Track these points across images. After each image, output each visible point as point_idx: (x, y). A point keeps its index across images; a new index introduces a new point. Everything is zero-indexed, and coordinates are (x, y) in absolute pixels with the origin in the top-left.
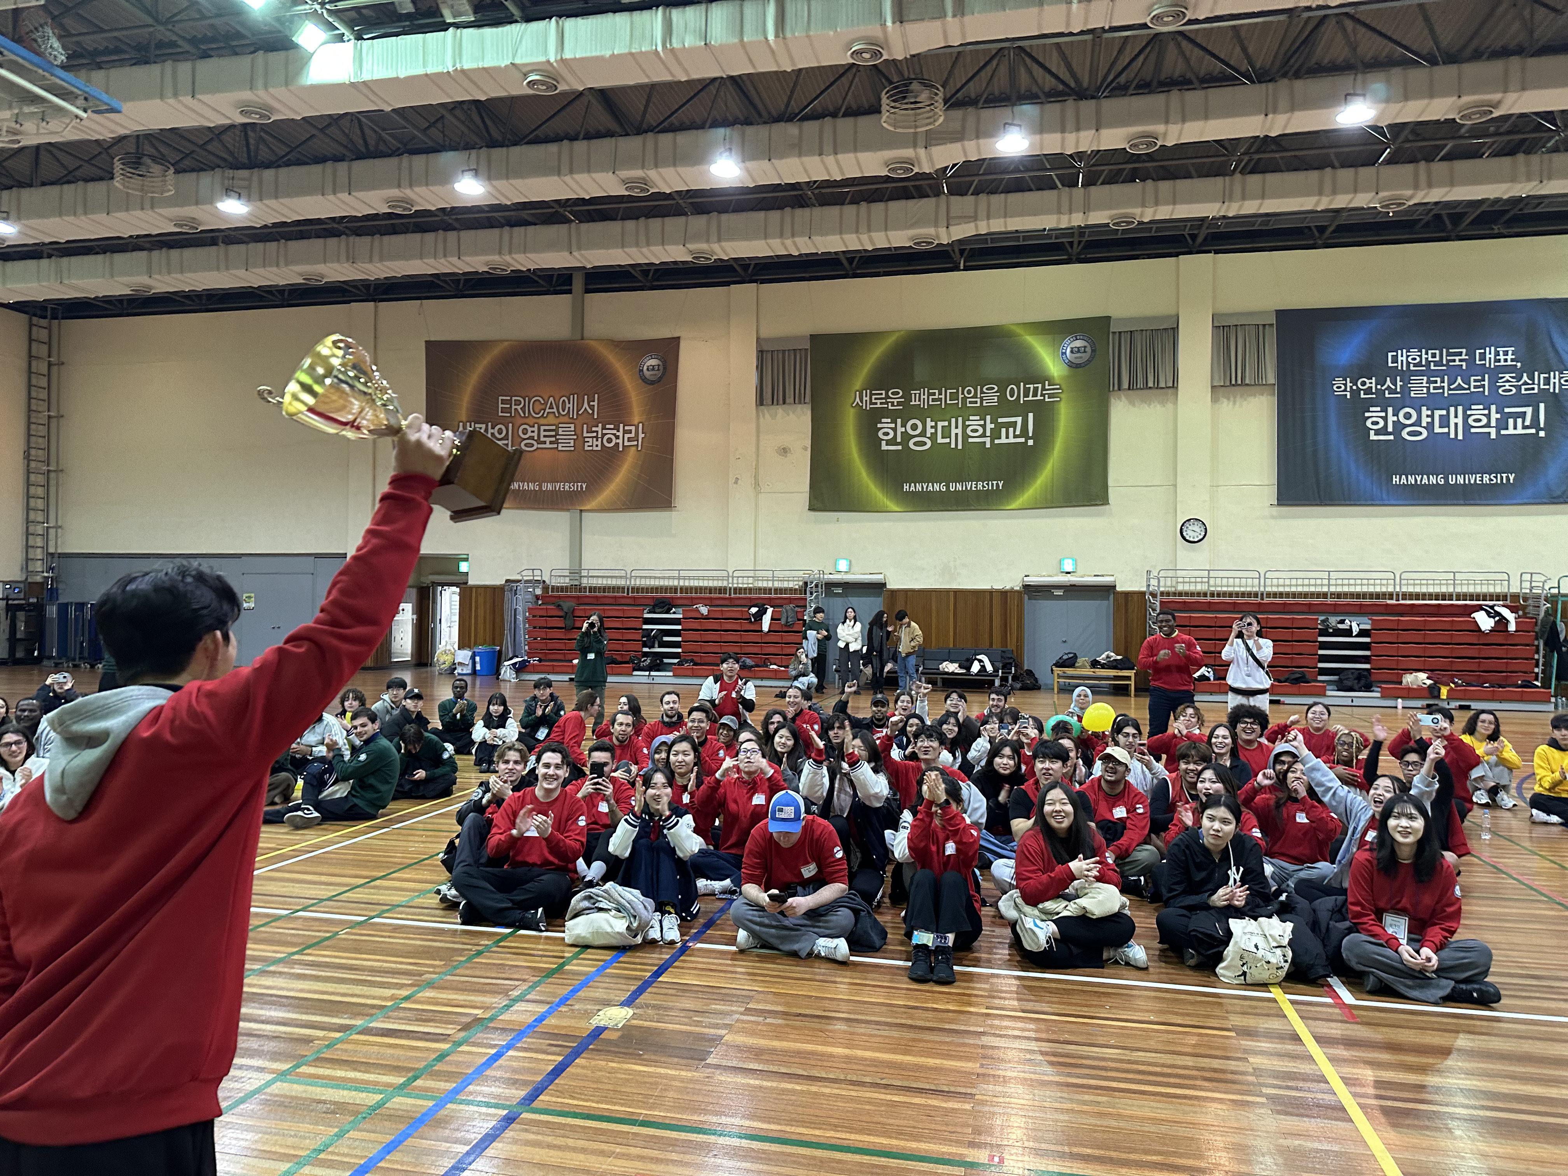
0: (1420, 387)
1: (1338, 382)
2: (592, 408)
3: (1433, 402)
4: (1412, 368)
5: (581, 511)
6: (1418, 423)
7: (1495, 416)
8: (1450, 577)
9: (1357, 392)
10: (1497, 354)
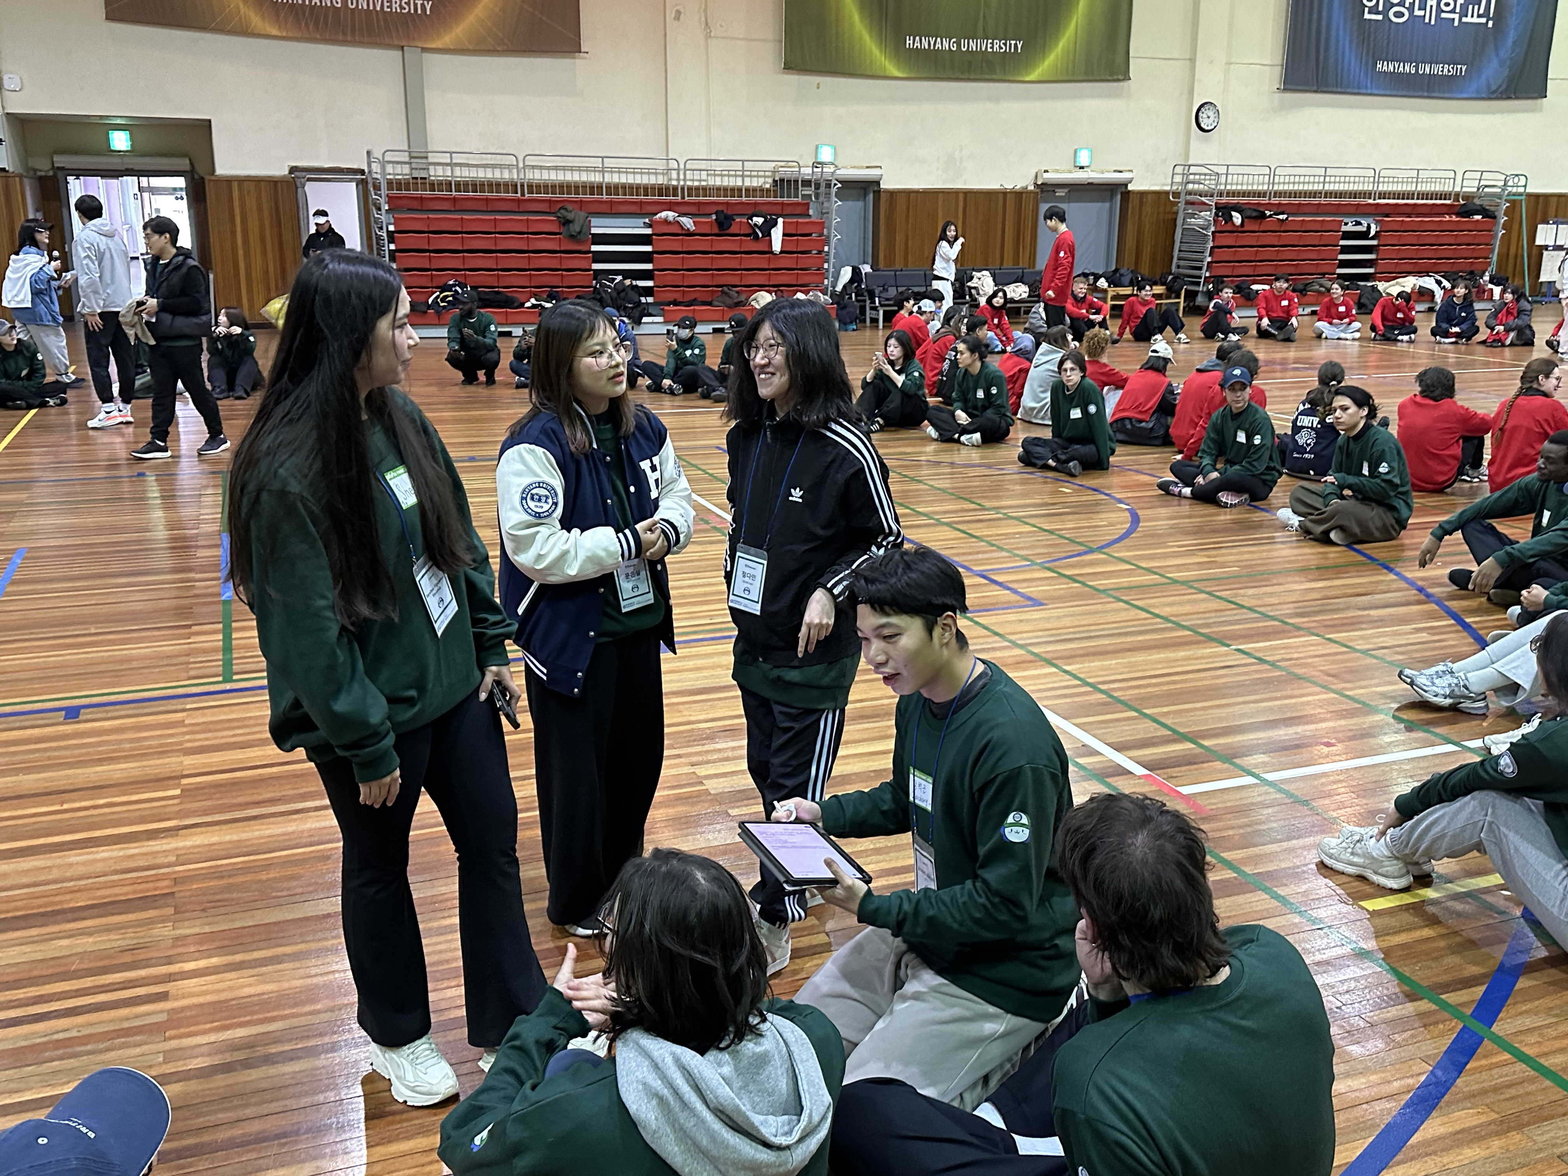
5: (420, 50)
6: (1402, 3)
7: (1460, 2)
8: (1414, 175)
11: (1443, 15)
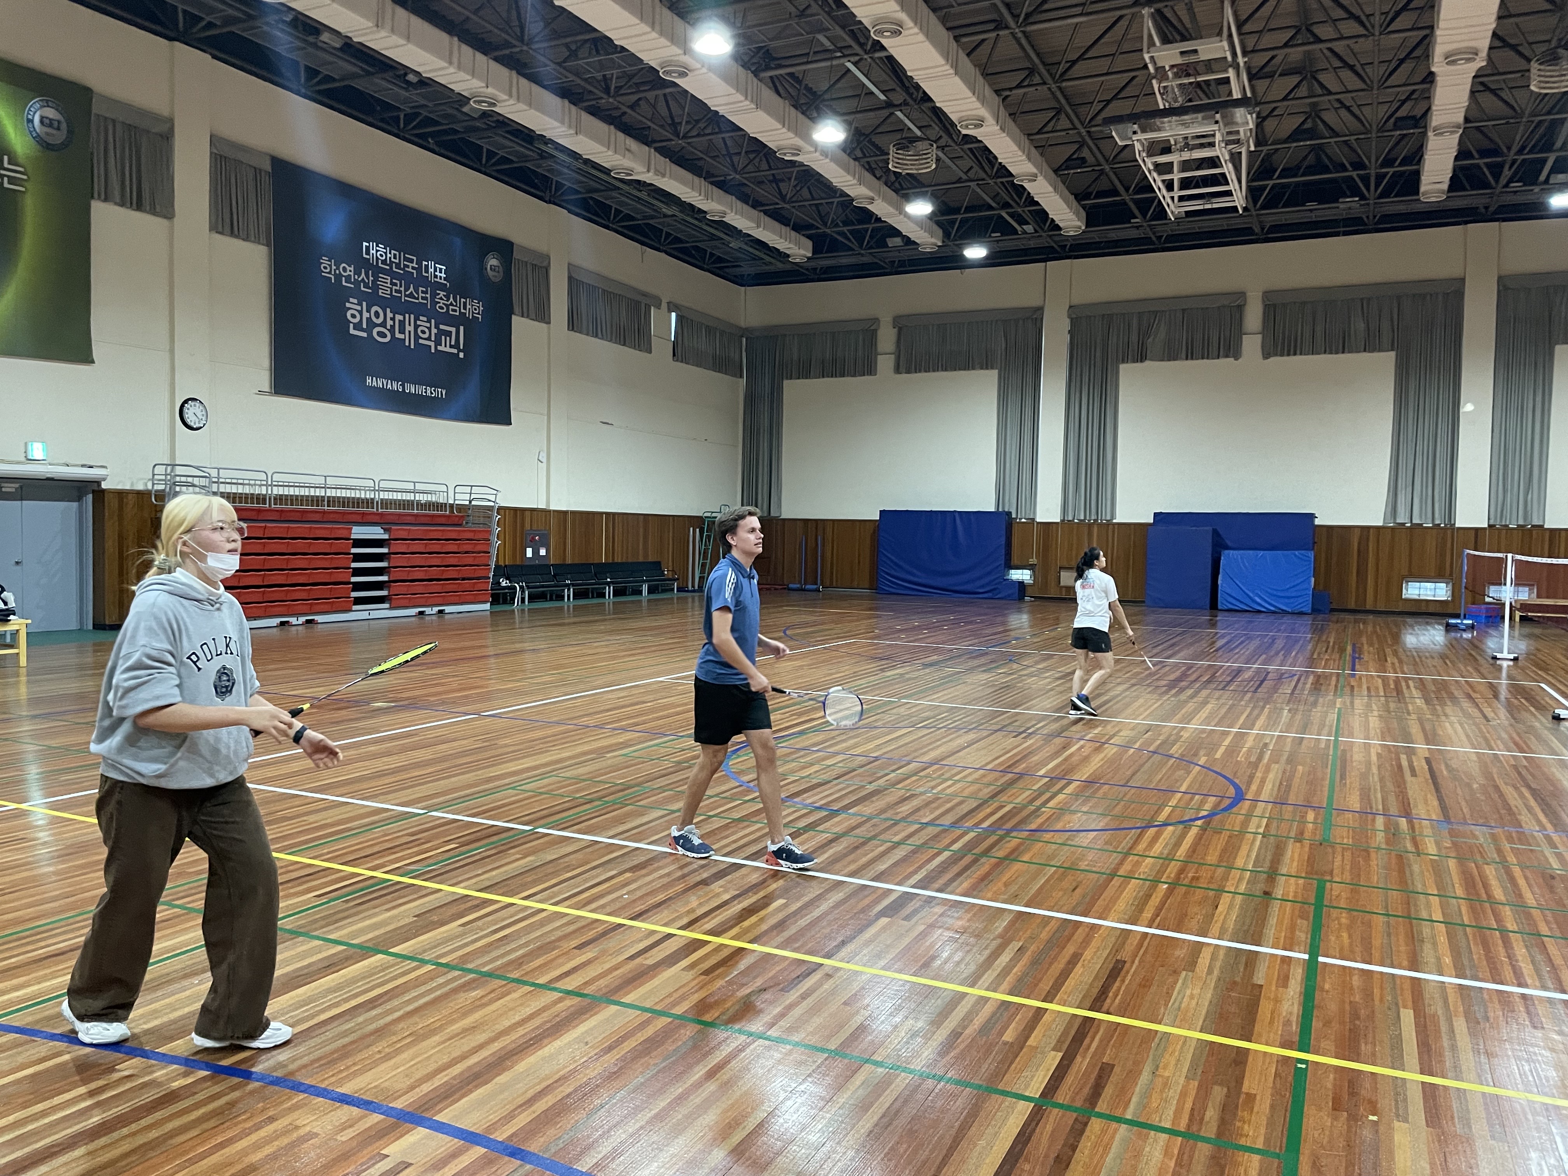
0: (386, 287)
1: (325, 262)
3: (395, 304)
4: (380, 264)
6: (383, 324)
7: (434, 331)
8: (411, 486)
9: (338, 277)
10: (435, 270)
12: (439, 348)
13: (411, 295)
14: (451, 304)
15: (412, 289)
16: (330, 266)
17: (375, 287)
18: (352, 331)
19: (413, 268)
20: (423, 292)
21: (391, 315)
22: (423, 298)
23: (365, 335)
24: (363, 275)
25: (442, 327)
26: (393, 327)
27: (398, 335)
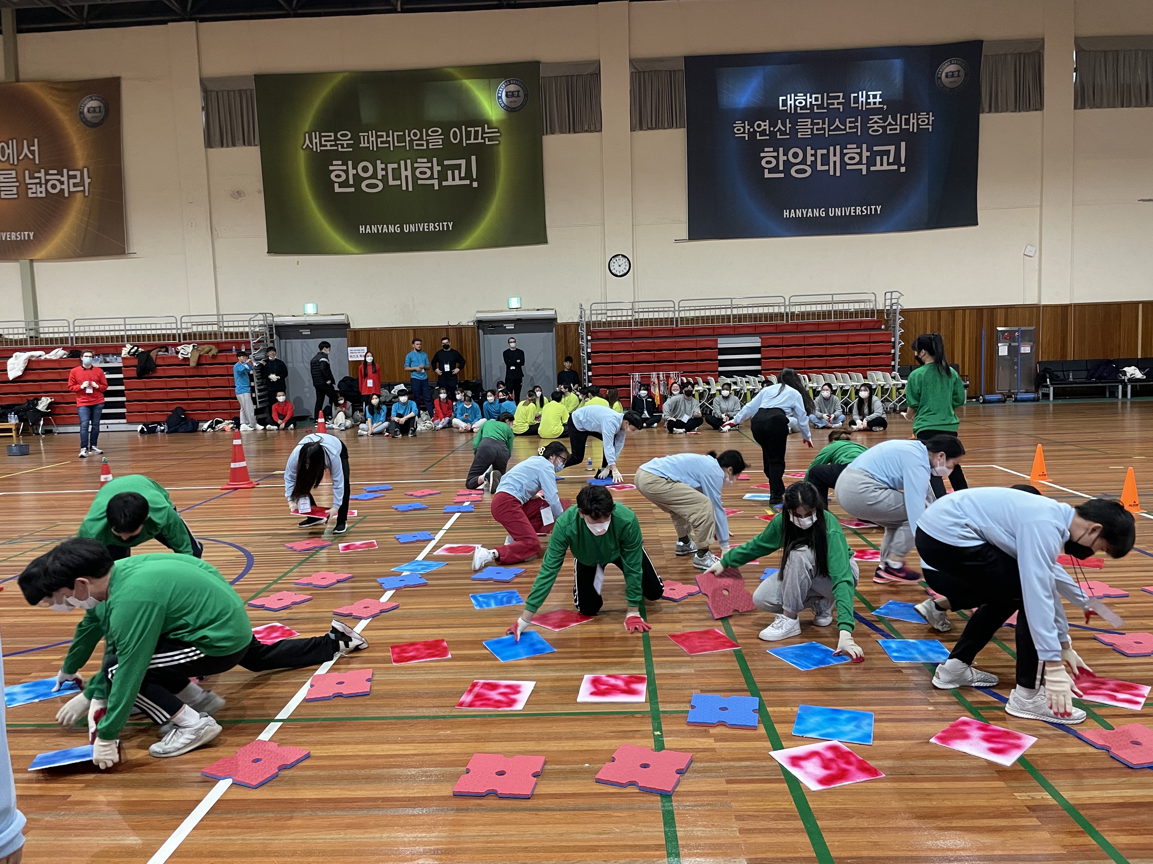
0: (805, 129)
1: (738, 124)
2: (32, 152)
3: (816, 142)
4: (799, 111)
5: (32, 261)
6: (804, 162)
7: (865, 154)
8: (829, 298)
9: (754, 134)
10: (868, 97)
11: (848, 167)
12: (872, 168)
13: (837, 128)
14: (890, 124)
15: (837, 122)
16: (744, 127)
17: (794, 131)
18: (767, 175)
19: (838, 104)
20: (850, 122)
21: (813, 152)
22: (850, 128)
23: (782, 175)
24: (780, 125)
25: (875, 148)
26: (814, 163)
27: (820, 168)
